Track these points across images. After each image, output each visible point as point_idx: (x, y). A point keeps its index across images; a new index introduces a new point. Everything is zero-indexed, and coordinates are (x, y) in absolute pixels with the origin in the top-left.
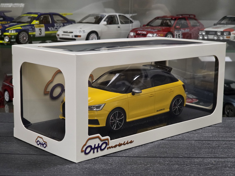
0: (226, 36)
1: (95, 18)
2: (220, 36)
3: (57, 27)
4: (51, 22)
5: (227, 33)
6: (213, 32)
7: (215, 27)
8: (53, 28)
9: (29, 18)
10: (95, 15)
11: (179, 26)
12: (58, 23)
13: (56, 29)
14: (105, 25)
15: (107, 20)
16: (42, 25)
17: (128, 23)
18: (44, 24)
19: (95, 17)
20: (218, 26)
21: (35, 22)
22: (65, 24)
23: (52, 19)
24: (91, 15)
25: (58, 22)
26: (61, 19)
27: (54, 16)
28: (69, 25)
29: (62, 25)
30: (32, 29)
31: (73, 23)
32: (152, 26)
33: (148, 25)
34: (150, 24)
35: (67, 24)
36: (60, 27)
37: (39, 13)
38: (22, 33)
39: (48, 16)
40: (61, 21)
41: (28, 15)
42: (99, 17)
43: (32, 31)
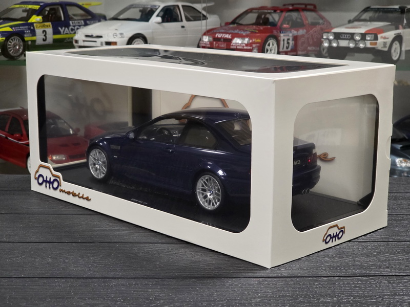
0: (369, 42)
1: (140, 11)
2: (360, 42)
3: (74, 26)
4: (63, 19)
5: (372, 37)
6: (348, 36)
7: (351, 25)
8: (66, 29)
9: (24, 11)
10: (141, 5)
11: (288, 24)
12: (76, 20)
13: (72, 30)
14: (159, 23)
15: (162, 14)
16: (47, 24)
17: (200, 20)
18: (51, 21)
19: (141, 9)
20: (356, 23)
21: (35, 19)
22: (88, 22)
23: (65, 13)
24: (134, 6)
25: (75, 18)
26: (81, 12)
27: (68, 8)
28: (94, 23)
29: (83, 23)
30: (29, 31)
31: (102, 19)
32: (241, 25)
33: (233, 22)
34: (237, 22)
35: (92, 22)
36: (79, 27)
37: (42, 2)
38: (13, 38)
39: (58, 8)
40: (82, 15)
41: (23, 6)
42: (147, 8)
43: (31, 35)
